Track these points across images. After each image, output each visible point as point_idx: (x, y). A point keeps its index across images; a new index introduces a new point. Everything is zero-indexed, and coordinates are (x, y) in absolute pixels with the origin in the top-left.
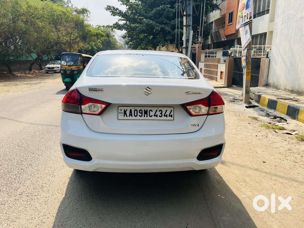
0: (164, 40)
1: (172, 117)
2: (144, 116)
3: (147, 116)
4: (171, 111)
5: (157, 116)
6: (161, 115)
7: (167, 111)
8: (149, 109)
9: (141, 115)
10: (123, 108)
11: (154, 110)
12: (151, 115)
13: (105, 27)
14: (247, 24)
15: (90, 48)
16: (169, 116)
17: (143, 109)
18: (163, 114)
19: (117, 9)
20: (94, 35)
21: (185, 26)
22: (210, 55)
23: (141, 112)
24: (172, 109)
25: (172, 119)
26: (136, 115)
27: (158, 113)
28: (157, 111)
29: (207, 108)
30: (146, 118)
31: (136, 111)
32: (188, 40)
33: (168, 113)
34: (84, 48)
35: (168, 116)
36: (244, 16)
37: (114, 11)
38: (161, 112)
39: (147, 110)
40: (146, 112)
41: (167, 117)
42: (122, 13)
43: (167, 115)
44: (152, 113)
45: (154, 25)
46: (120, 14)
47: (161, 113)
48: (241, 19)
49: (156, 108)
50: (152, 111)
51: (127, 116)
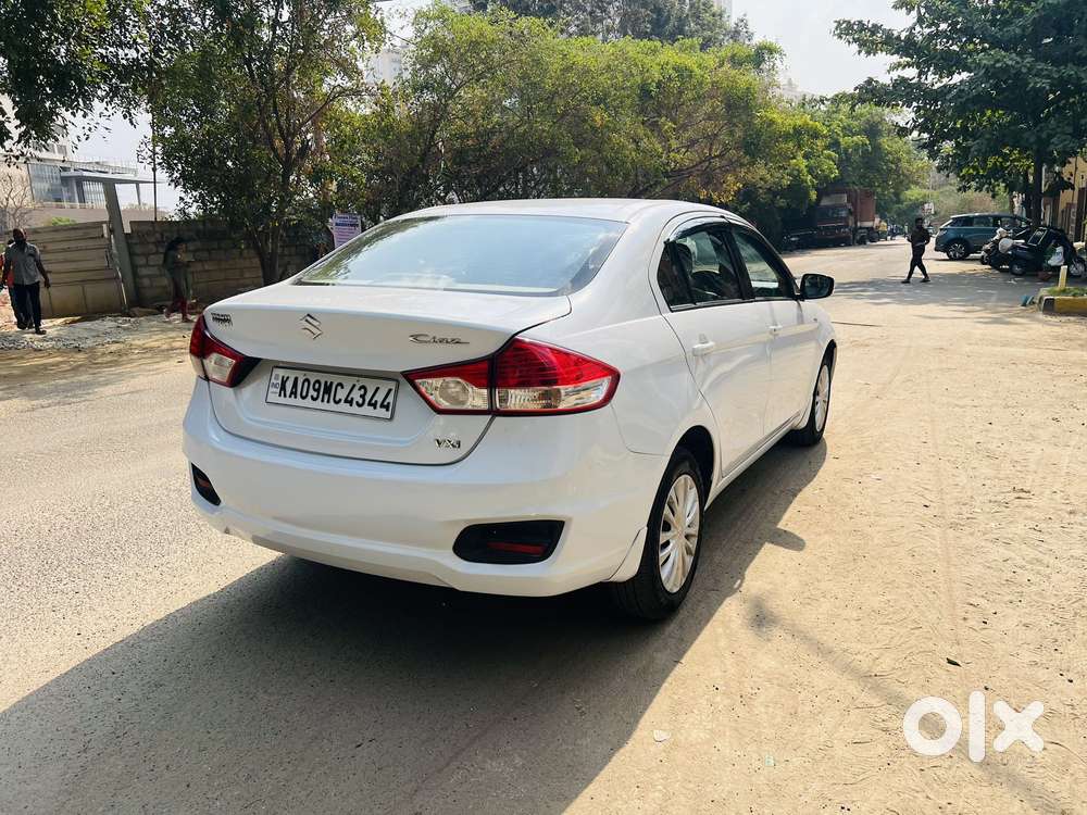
1: (387, 410)
2: (323, 401)
3: (328, 402)
4: (390, 390)
5: (351, 403)
6: (361, 401)
7: (378, 389)
8: (336, 379)
9: (315, 394)
10: (281, 373)
11: (348, 382)
12: (337, 399)
13: (827, 100)
15: (786, 182)
16: (382, 406)
17: (323, 378)
18: (368, 399)
19: (875, 29)
20: (787, 137)
23: (317, 386)
24: (392, 385)
25: (388, 415)
26: (304, 394)
27: (356, 395)
28: (354, 386)
29: (485, 391)
30: (325, 406)
31: (306, 384)
33: (379, 398)
34: (766, 182)
35: (378, 405)
37: (867, 37)
38: (362, 392)
39: (331, 383)
40: (328, 390)
41: (375, 408)
42: (898, 38)
43: (376, 402)
44: (341, 394)
45: (1024, 70)
46: (891, 43)
47: (363, 396)
49: (353, 380)
50: (342, 388)
51: (285, 396)
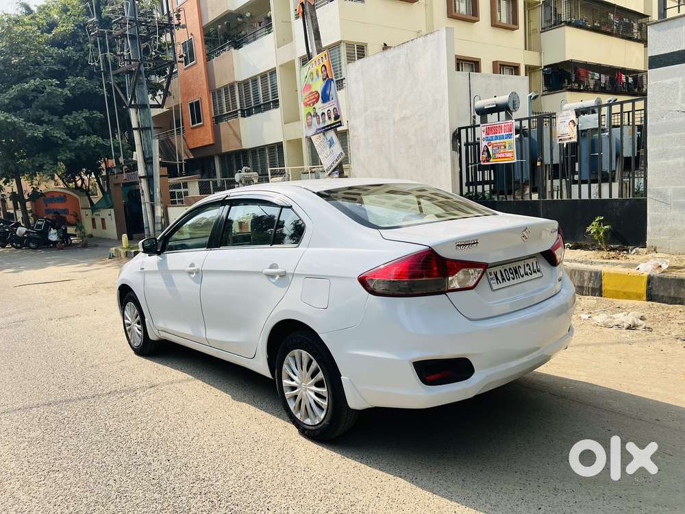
0: (52, 163)
1: (540, 272)
3: (519, 278)
4: (536, 262)
5: (527, 274)
6: (530, 272)
7: (533, 263)
8: (516, 265)
9: (512, 276)
10: (492, 270)
11: (521, 265)
12: (522, 275)
14: (331, 128)
17: (511, 266)
18: (532, 270)
21: (135, 129)
22: (174, 190)
23: (511, 271)
26: (508, 278)
27: (527, 270)
31: (506, 272)
32: (149, 161)
33: (535, 268)
35: (536, 271)
36: (320, 114)
38: (528, 267)
39: (516, 268)
40: (516, 272)
44: (522, 271)
48: (315, 119)
49: (523, 263)
50: (521, 268)
51: (500, 283)
